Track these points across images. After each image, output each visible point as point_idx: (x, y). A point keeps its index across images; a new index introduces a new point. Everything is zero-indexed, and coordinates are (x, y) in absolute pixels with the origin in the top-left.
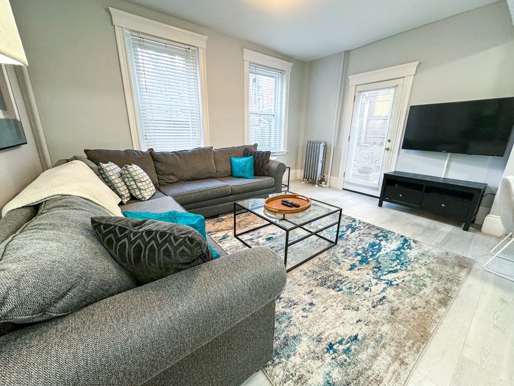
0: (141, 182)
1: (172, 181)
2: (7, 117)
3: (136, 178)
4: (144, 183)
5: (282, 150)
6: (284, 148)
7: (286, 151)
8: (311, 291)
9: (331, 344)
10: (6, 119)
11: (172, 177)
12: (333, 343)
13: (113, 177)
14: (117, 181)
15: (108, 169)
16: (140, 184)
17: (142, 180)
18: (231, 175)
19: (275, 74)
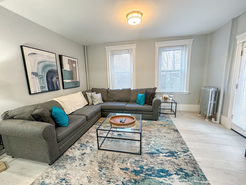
0: (95, 99)
1: (111, 100)
2: (72, 81)
3: (94, 98)
4: (96, 100)
5: (185, 91)
6: (186, 90)
7: (188, 92)
8: (93, 161)
9: (65, 179)
10: (72, 82)
11: (111, 99)
12: (65, 180)
13: (89, 97)
14: (89, 98)
15: (88, 94)
16: (95, 100)
17: (96, 99)
18: (135, 102)
19: (180, 48)
